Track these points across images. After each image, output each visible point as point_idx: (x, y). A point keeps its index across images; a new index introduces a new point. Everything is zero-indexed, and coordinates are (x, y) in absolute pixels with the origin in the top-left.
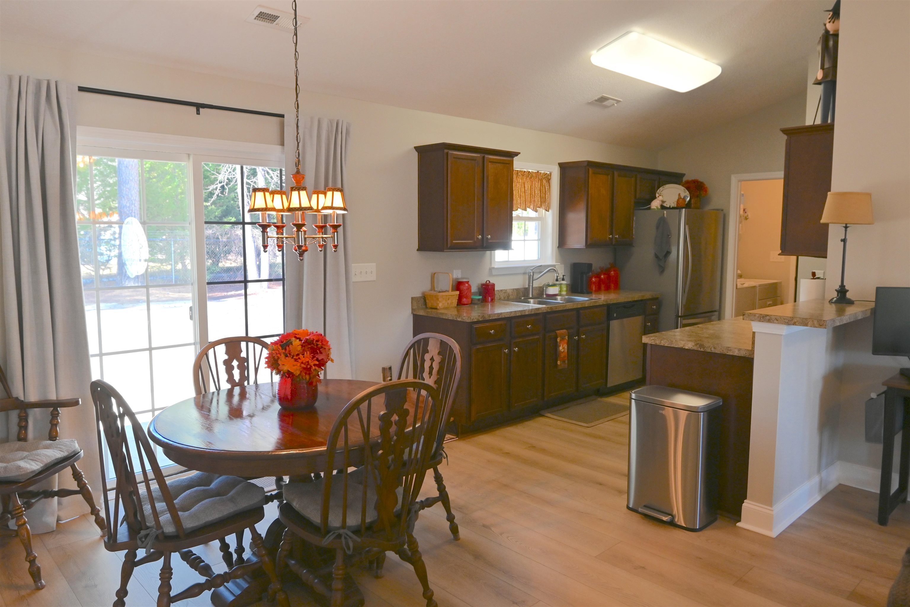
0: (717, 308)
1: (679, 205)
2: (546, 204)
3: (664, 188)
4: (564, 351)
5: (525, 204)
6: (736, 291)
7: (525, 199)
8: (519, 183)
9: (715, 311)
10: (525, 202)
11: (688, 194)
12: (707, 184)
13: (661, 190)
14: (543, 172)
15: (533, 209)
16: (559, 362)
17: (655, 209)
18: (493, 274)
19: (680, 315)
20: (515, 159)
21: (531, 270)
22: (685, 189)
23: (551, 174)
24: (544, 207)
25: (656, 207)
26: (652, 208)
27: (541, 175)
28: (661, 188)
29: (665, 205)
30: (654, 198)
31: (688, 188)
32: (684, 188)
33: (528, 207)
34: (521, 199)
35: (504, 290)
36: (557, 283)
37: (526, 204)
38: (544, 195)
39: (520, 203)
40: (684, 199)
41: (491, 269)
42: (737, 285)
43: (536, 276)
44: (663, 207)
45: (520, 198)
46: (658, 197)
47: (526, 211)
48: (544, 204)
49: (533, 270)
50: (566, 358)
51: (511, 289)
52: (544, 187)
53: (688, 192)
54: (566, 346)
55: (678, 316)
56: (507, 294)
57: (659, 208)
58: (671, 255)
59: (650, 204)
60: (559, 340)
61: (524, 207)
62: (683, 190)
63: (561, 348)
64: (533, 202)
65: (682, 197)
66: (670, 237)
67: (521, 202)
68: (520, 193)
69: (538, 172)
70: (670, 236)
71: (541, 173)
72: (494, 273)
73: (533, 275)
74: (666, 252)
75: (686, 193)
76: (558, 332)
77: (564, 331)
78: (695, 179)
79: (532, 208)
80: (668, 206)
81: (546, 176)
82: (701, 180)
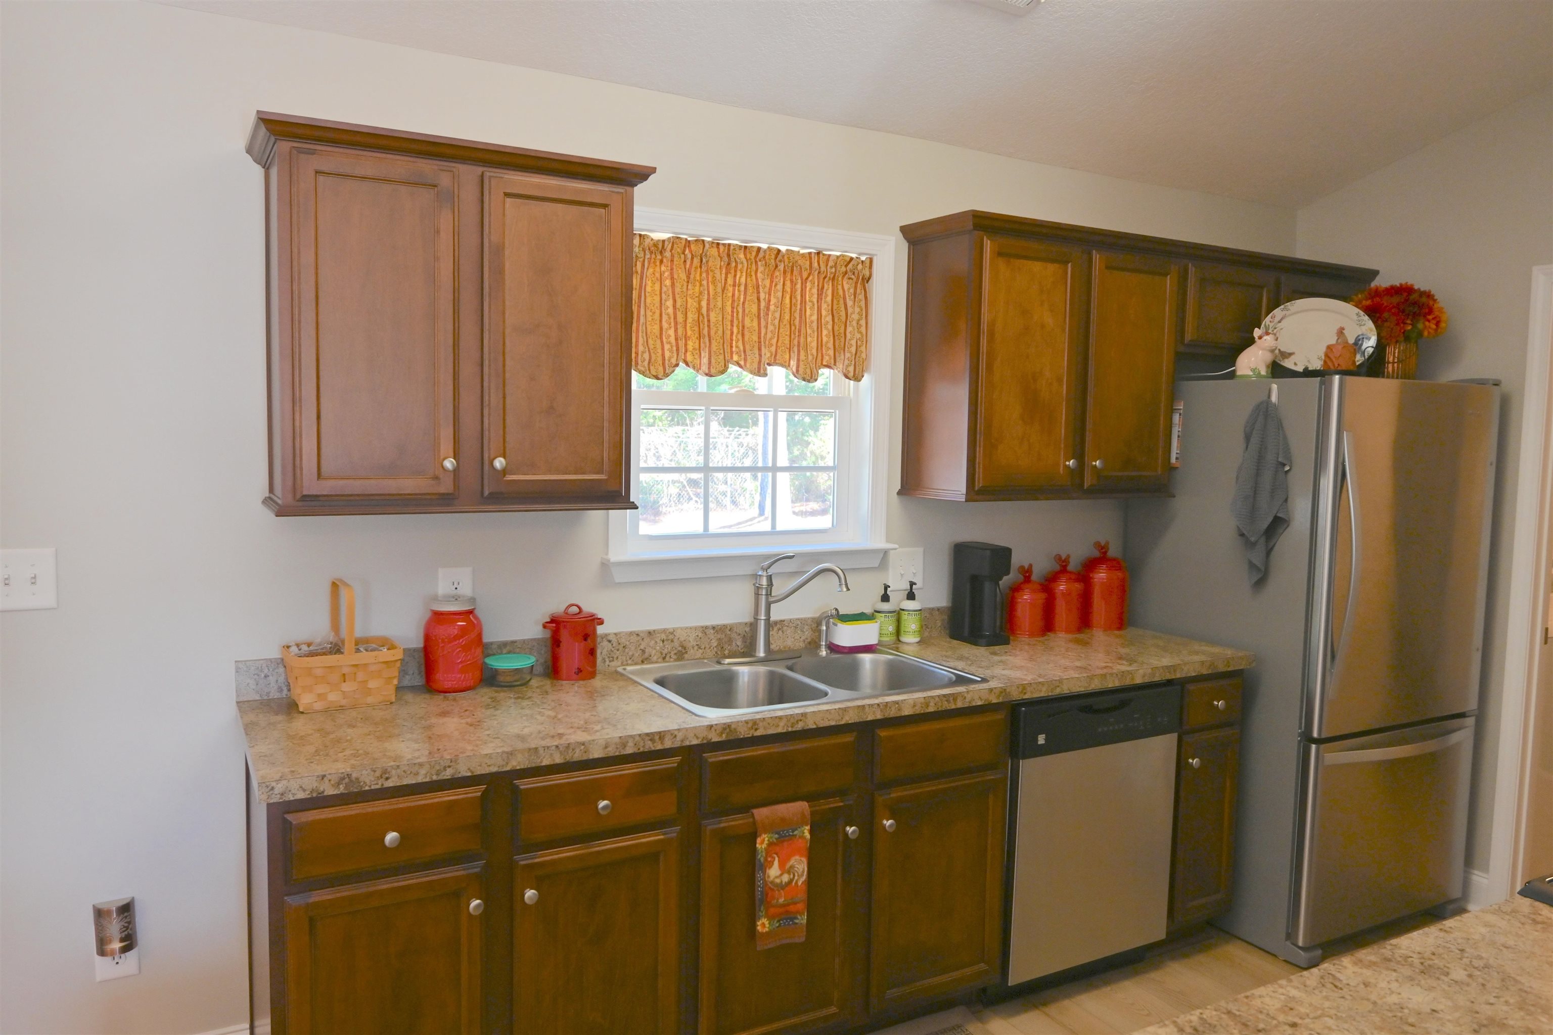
0: (1472, 704)
1: (1330, 364)
2: (848, 355)
3: (1286, 309)
4: (791, 881)
5: (757, 356)
6: (1540, 650)
7: (759, 338)
8: (739, 285)
9: (1462, 715)
10: (760, 349)
11: (1371, 330)
12: (1443, 299)
13: (1277, 319)
14: (838, 254)
15: (797, 371)
16: (763, 925)
17: (1249, 376)
18: (617, 581)
19: (1315, 735)
20: (640, 190)
21: (763, 569)
22: (1362, 313)
23: (871, 260)
24: (841, 366)
25: (1253, 370)
26: (1239, 373)
27: (831, 263)
28: (1278, 312)
29: (1288, 364)
30: (1250, 341)
31: (1374, 311)
32: (1357, 310)
33: (769, 364)
34: (746, 338)
35: (664, 631)
36: (885, 606)
37: (760, 355)
38: (843, 327)
39: (745, 352)
40: (1358, 343)
41: (605, 566)
42: (1547, 629)
43: (779, 588)
44: (1277, 370)
45: (743, 335)
46: (1260, 338)
47: (765, 375)
48: (842, 357)
49: (770, 572)
50: (801, 906)
51: (696, 628)
52: (842, 301)
53: (1370, 324)
54: (800, 865)
55: (1307, 739)
56: (676, 644)
57: (1263, 373)
58: (1289, 529)
59: (1233, 362)
60: (762, 843)
61: (756, 365)
62: (1355, 317)
63: (774, 872)
64: (796, 349)
65: (1351, 341)
66: (1287, 472)
67: (747, 347)
68: (740, 320)
69: (818, 253)
70: (1287, 468)
71: (829, 255)
72: (619, 576)
73: (770, 584)
74: (1270, 519)
75: (1363, 328)
76: (761, 813)
77: (801, 807)
78: (1403, 282)
79: (794, 369)
80: (1300, 369)
81: (850, 266)
82: (1420, 283)
